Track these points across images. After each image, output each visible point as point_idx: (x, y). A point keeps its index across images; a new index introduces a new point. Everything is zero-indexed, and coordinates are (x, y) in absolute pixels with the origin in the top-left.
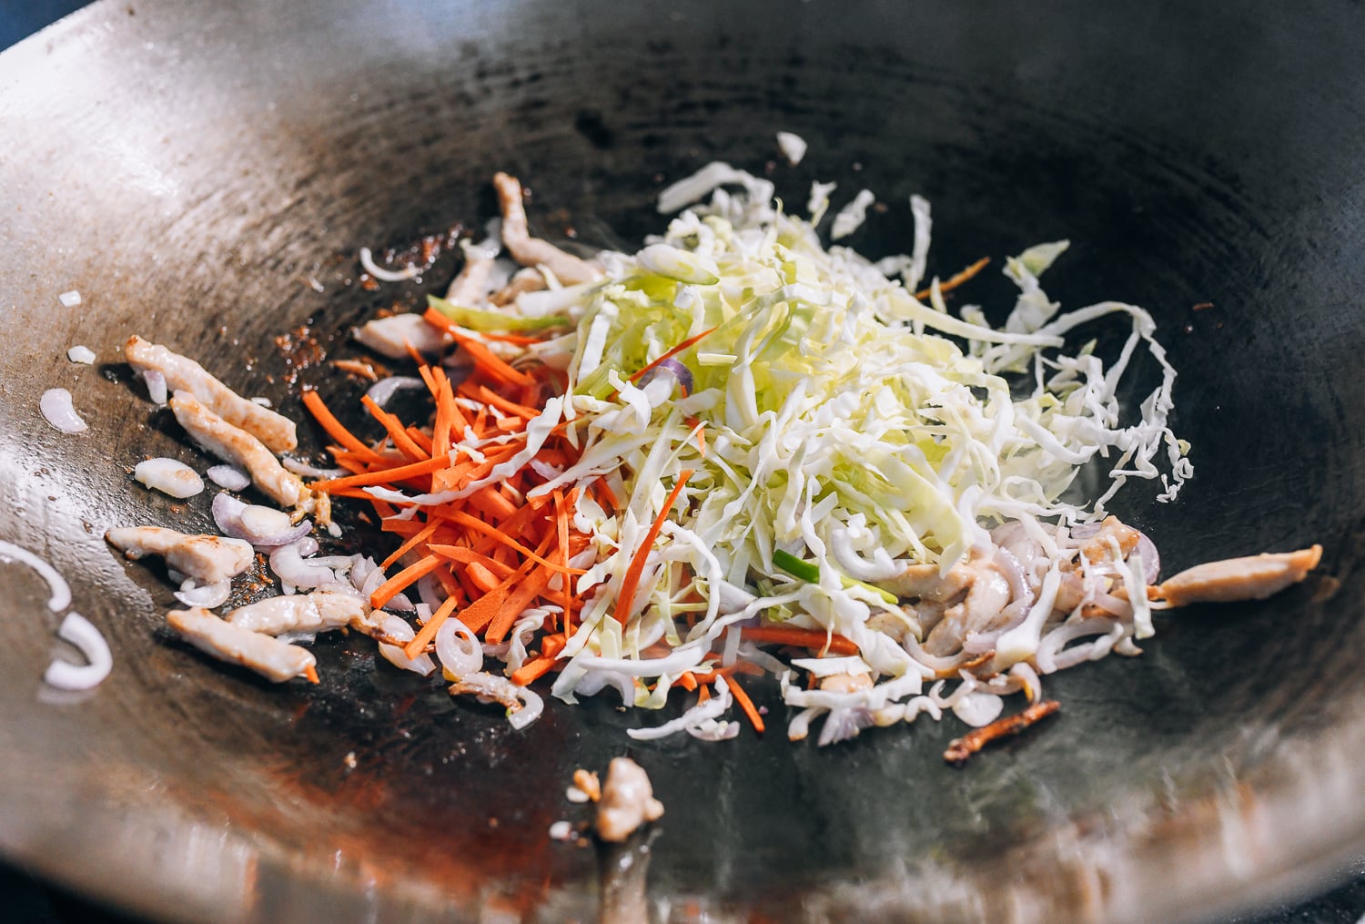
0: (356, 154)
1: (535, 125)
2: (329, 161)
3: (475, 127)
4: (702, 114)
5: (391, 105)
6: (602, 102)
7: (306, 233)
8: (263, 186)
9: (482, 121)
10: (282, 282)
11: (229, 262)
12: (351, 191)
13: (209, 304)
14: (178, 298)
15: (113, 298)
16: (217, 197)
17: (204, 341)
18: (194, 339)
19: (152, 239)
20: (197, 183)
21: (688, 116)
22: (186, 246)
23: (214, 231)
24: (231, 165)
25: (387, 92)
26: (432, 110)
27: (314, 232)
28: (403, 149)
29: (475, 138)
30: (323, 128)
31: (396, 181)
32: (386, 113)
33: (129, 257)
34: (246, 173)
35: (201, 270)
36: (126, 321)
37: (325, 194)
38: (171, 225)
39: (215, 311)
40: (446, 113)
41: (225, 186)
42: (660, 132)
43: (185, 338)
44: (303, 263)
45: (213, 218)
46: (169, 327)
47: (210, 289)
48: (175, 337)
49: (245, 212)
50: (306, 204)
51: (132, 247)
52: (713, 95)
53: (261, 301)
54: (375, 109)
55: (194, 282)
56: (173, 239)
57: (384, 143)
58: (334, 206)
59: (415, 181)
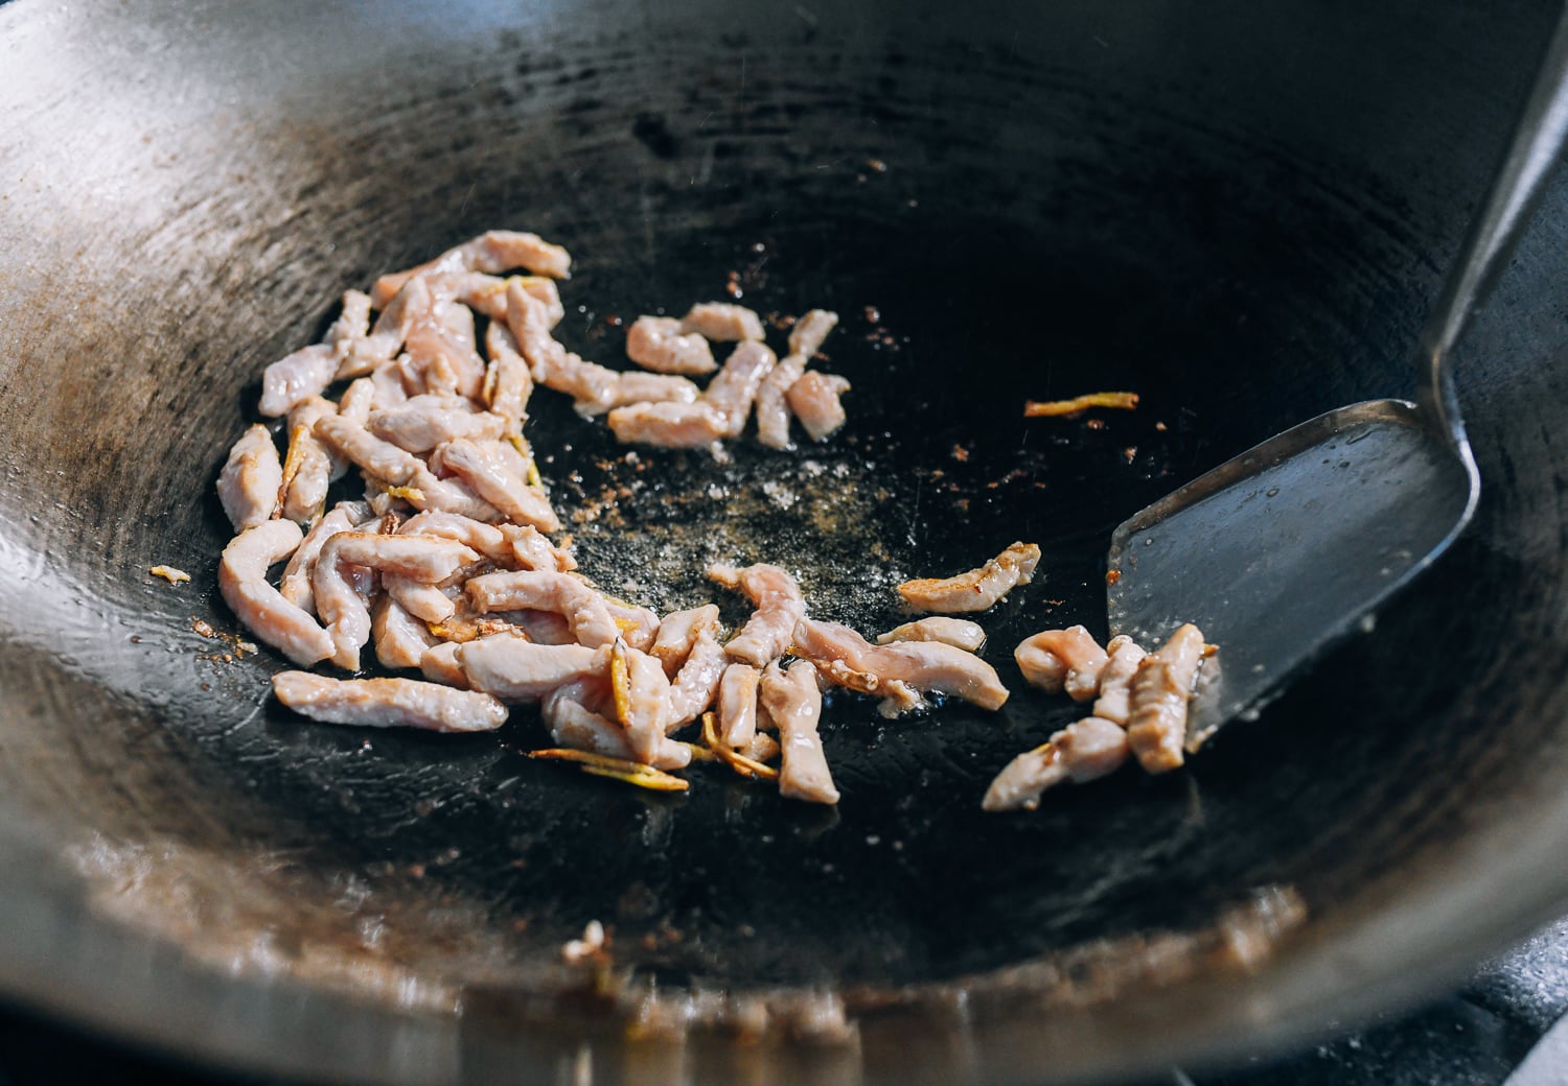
0: (373, 159)
1: (585, 129)
2: (339, 165)
3: (514, 131)
4: (783, 120)
5: (415, 102)
6: (665, 104)
7: (310, 251)
8: (261, 194)
9: (522, 123)
10: (279, 306)
11: (216, 283)
12: (366, 203)
13: (191, 331)
14: (156, 322)
15: (76, 320)
16: (205, 206)
17: (184, 373)
18: (171, 372)
19: (125, 253)
20: (182, 189)
21: (767, 122)
22: (165, 262)
23: (201, 245)
24: (223, 170)
25: (412, 87)
26: (464, 110)
27: (319, 250)
28: (427, 155)
29: (514, 143)
30: (334, 129)
31: (418, 193)
32: (410, 113)
33: (96, 273)
34: (241, 179)
35: (184, 290)
36: (91, 348)
37: (335, 205)
38: (148, 238)
39: (198, 339)
40: (480, 113)
41: (217, 193)
42: (733, 140)
43: (161, 370)
44: (305, 286)
45: (199, 230)
46: (142, 357)
47: (193, 314)
48: (149, 367)
49: (237, 224)
50: (309, 217)
51: (102, 262)
52: (797, 97)
53: (255, 328)
54: (396, 108)
55: (175, 304)
56: (150, 254)
57: (406, 148)
58: (345, 220)
59: (442, 192)
